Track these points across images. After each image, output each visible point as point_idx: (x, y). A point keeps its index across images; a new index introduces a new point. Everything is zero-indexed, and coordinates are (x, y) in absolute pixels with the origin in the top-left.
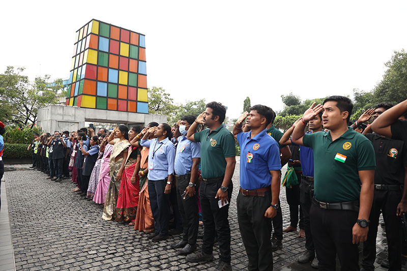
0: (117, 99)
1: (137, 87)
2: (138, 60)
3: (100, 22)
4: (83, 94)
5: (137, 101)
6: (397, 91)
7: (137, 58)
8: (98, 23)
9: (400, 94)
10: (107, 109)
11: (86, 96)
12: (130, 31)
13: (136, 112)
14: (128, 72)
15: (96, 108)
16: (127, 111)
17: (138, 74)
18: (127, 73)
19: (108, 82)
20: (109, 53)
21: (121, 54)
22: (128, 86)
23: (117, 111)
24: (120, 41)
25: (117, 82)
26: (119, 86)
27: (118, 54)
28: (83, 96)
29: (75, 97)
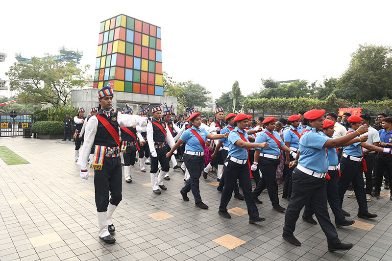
0: (140, 83)
1: (155, 73)
2: (156, 49)
3: (127, 16)
4: (115, 79)
5: (155, 85)
6: (360, 78)
7: (154, 47)
8: (125, 17)
9: (362, 81)
10: (132, 92)
11: (117, 81)
12: (150, 24)
13: (154, 95)
14: (149, 60)
15: (125, 92)
16: (147, 94)
17: (155, 61)
18: (147, 61)
19: (133, 69)
20: (134, 44)
21: (143, 45)
22: (148, 72)
23: (140, 93)
24: (142, 33)
25: (140, 69)
26: (142, 72)
27: (140, 44)
28: (115, 81)
29: (104, 81)
